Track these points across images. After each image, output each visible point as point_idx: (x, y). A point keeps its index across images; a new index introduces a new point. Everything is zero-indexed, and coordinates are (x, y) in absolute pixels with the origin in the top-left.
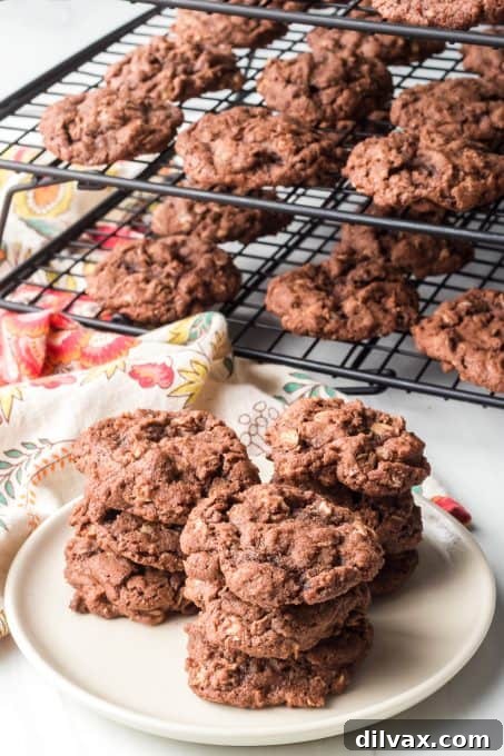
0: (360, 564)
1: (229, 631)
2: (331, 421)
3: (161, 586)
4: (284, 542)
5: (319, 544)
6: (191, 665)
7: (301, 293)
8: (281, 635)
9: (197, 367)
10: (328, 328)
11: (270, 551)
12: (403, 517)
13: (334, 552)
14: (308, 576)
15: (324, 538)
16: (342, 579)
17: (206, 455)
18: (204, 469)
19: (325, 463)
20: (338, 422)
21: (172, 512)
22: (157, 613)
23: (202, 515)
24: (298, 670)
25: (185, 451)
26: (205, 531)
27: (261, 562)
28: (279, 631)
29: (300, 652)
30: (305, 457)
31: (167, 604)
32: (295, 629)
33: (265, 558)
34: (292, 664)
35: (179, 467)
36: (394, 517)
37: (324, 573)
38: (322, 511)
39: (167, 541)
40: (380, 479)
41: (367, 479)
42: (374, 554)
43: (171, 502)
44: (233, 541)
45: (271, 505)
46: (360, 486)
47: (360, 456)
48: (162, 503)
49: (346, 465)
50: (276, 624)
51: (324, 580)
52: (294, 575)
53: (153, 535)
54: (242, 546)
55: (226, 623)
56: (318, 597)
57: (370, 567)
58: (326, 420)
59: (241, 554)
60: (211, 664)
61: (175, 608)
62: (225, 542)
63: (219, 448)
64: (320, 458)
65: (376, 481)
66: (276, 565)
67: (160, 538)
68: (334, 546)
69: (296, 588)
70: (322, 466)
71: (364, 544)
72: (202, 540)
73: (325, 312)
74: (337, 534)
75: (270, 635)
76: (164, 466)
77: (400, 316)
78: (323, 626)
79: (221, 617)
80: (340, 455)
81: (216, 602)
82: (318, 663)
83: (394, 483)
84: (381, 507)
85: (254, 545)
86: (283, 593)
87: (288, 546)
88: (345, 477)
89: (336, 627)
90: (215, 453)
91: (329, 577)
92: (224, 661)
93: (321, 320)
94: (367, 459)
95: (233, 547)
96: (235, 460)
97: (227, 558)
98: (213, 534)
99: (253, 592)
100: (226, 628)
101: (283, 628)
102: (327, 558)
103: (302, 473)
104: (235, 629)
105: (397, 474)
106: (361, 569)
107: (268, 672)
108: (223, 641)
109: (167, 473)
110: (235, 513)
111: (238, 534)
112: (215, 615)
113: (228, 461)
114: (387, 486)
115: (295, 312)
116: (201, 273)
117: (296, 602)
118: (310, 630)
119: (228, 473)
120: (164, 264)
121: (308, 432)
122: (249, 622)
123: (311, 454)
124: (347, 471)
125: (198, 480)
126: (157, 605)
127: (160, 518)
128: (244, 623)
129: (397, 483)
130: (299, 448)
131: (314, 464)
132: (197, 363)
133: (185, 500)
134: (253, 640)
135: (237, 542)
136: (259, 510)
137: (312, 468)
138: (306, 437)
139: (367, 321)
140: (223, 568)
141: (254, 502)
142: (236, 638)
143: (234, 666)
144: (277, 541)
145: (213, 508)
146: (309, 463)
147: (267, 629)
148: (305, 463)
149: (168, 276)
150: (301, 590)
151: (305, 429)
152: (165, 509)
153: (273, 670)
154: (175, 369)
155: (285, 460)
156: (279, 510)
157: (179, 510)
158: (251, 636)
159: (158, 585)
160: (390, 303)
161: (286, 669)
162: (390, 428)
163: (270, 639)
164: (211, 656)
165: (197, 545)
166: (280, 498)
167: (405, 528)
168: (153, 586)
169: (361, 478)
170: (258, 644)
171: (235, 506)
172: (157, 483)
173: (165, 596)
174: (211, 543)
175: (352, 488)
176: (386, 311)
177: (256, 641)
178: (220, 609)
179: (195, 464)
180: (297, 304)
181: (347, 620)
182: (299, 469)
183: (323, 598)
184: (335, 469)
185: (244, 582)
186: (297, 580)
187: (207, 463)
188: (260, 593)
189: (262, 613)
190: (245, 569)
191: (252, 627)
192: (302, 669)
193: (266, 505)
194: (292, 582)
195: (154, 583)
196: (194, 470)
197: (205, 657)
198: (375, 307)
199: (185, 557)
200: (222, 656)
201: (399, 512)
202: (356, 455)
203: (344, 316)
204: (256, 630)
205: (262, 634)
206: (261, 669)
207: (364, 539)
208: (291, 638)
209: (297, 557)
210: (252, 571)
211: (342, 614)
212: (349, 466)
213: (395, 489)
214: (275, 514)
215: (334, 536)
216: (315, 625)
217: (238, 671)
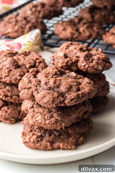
0: (87, 91)
1: (37, 119)
2: (76, 49)
3: (14, 109)
4: (58, 83)
5: (71, 84)
6: (23, 135)
7: (66, 26)
8: (57, 119)
9: (30, 43)
10: (75, 36)
11: (52, 86)
12: (103, 83)
13: (77, 87)
14: (67, 95)
15: (73, 82)
16: (80, 96)
17: (30, 61)
18: (29, 65)
19: (73, 62)
20: (78, 48)
21: (16, 79)
22: (13, 119)
23: (27, 77)
24: (64, 135)
25: (22, 59)
26: (27, 81)
27: (48, 90)
28: (57, 118)
29: (65, 127)
30: (66, 60)
31: (16, 116)
32: (63, 117)
33: (50, 89)
34: (62, 133)
35: (19, 64)
36: (99, 83)
37: (73, 94)
38: (73, 75)
39: (16, 92)
40: (94, 66)
41: (89, 67)
42: (93, 88)
43: (16, 75)
44: (38, 84)
45: (53, 72)
46: (87, 69)
47: (86, 59)
48: (13, 75)
49: (81, 62)
50: (55, 115)
51: (73, 96)
52: (62, 95)
53: (10, 90)
54: (42, 85)
55: (36, 116)
56: (71, 102)
57: (91, 93)
58: (74, 49)
59: (41, 88)
60: (31, 134)
61: (19, 117)
62: (35, 84)
63: (35, 58)
64: (72, 60)
65: (93, 67)
66: (55, 91)
67: (13, 91)
68: (77, 85)
69: (62, 99)
70: (72, 63)
71: (89, 85)
72: (26, 85)
73: (74, 32)
74: (78, 81)
75: (53, 119)
76: (14, 63)
77: (98, 33)
78: (74, 117)
79: (34, 114)
80: (79, 59)
81: (32, 109)
82: (72, 132)
83: (99, 68)
84: (94, 79)
85: (46, 85)
86: (57, 101)
87: (59, 85)
88: (81, 66)
89: (79, 118)
90: (33, 60)
91: (75, 95)
92: (36, 133)
93: (72, 34)
94: (89, 60)
95: (38, 86)
96: (40, 62)
97: (36, 90)
98: (31, 82)
99: (45, 101)
100: (36, 118)
101: (58, 117)
102: (74, 89)
103: (65, 66)
104: (39, 118)
105: (100, 65)
106: (88, 93)
107: (53, 136)
108: (35, 123)
109: (15, 65)
110: (39, 75)
111: (40, 82)
112: (32, 114)
113: (38, 63)
114: (96, 69)
115: (64, 32)
116: (33, 23)
117: (62, 105)
118: (69, 118)
119: (38, 66)
120: (21, 21)
121: (67, 52)
122: (45, 115)
123: (68, 59)
124: (82, 64)
125: (26, 68)
126: (13, 116)
127: (12, 81)
128: (43, 116)
129: (100, 68)
130: (64, 57)
131: (69, 62)
132: (30, 42)
133: (21, 74)
134: (46, 122)
135: (40, 84)
136: (48, 74)
137: (69, 64)
138: (66, 54)
139: (87, 34)
140: (34, 94)
141: (46, 71)
142: (40, 121)
143: (40, 134)
144: (55, 83)
145: (31, 74)
146: (68, 62)
147: (52, 117)
148: (66, 62)
149: (23, 24)
150: (64, 100)
151: (66, 51)
152: (14, 78)
153: (55, 135)
154: (22, 44)
155: (59, 62)
156: (56, 74)
157: (19, 78)
158: (45, 120)
159: (13, 109)
160: (95, 29)
161: (60, 135)
162: (97, 52)
163: (53, 121)
164: (31, 131)
165: (24, 86)
166: (56, 70)
167: (103, 87)
168: (11, 109)
169: (87, 66)
170: (48, 123)
171: (39, 73)
172: (11, 69)
173: (15, 112)
174: (30, 85)
175: (84, 70)
176: (94, 31)
177: (47, 122)
178: (34, 111)
179: (25, 63)
180: (65, 29)
181: (83, 116)
182: (64, 64)
183: (73, 103)
184: (77, 64)
185: (42, 98)
186: (63, 97)
187: (30, 63)
188: (48, 101)
189: (50, 111)
190: (42, 93)
191: (46, 117)
192: (66, 135)
193: (51, 72)
194: (61, 97)
195: (11, 108)
196: (25, 65)
197: (29, 131)
198: (90, 30)
199: (20, 92)
200: (35, 131)
201: (101, 81)
202: (85, 58)
203: (80, 33)
204: (47, 118)
205: (50, 119)
206: (50, 135)
207: (89, 83)
208: (61, 121)
209: (63, 89)
210: (45, 93)
211: (81, 113)
212: (82, 62)
213: (99, 70)
214: (55, 75)
215: (77, 82)
216: (70, 116)
217: (41, 136)
